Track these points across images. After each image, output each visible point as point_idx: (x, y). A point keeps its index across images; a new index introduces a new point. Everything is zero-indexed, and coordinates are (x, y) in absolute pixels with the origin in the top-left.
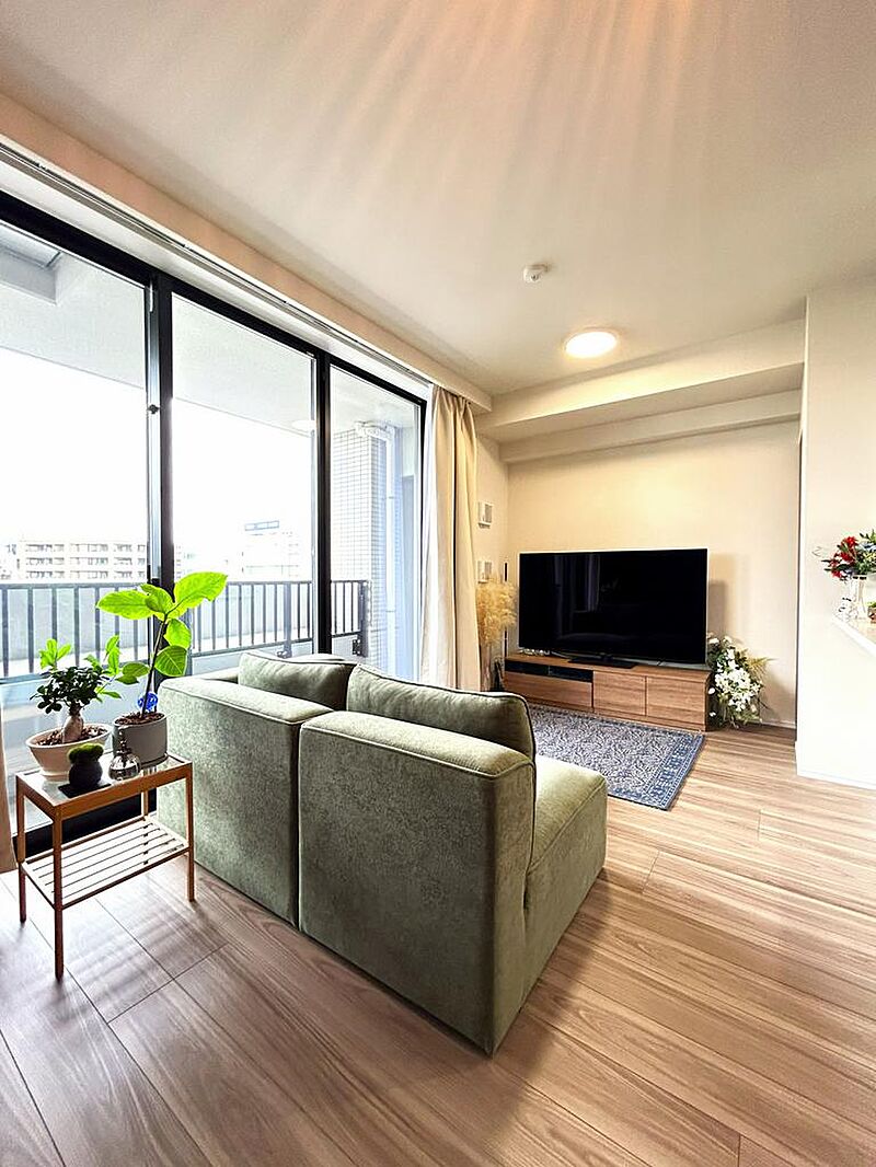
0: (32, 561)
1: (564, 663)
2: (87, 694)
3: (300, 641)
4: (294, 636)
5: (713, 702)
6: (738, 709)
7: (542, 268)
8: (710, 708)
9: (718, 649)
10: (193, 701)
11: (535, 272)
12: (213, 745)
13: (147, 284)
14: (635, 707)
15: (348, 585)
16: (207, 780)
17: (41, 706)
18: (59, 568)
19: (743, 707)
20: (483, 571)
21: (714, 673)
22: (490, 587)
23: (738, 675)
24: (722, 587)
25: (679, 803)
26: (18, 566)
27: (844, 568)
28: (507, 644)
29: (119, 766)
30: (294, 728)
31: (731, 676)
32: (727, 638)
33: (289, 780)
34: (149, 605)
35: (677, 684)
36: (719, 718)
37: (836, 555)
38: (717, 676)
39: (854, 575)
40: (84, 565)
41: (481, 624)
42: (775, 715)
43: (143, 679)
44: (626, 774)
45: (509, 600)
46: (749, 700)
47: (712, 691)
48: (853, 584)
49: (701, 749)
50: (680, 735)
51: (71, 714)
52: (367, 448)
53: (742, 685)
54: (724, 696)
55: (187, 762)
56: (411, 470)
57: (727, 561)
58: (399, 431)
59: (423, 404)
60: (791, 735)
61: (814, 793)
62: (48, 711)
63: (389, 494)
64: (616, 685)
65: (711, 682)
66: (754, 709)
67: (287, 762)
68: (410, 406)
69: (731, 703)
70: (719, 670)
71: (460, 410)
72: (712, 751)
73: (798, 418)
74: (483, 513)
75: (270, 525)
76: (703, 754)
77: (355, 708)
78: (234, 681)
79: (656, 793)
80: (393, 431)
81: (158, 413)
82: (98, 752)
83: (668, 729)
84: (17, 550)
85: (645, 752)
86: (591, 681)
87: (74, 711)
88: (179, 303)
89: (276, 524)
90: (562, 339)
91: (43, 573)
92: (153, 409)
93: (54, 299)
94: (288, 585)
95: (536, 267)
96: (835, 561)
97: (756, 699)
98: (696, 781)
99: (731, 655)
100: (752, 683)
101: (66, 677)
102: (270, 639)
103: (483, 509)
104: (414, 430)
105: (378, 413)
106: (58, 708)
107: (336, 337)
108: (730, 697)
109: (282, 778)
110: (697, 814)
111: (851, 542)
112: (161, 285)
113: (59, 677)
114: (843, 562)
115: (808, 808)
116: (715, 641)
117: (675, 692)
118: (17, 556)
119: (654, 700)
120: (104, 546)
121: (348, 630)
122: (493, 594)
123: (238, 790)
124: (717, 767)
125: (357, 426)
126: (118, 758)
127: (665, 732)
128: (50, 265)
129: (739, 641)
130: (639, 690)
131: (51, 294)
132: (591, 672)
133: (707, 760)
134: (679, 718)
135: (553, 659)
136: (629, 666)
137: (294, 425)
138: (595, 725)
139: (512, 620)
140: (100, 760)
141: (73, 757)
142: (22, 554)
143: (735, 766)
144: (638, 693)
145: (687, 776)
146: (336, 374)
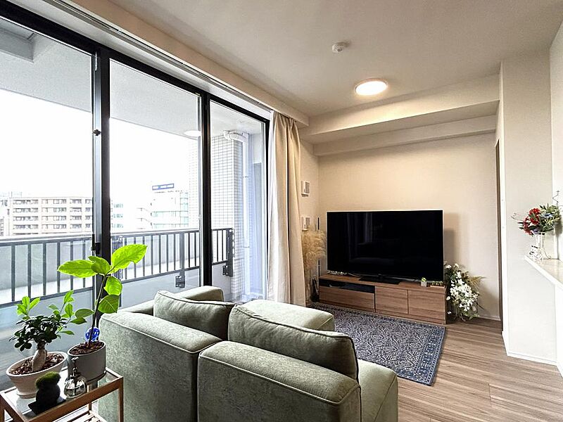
0: (18, 210)
1: (356, 280)
2: (50, 336)
3: (190, 269)
4: (186, 266)
5: (449, 305)
6: (465, 310)
7: (344, 45)
8: (447, 310)
9: (451, 272)
10: (123, 330)
11: (339, 47)
12: (137, 362)
13: (93, 53)
14: (402, 309)
15: (220, 232)
16: (133, 385)
17: (17, 346)
18: (35, 214)
19: (468, 308)
20: (305, 223)
21: (449, 287)
22: (309, 234)
23: (464, 288)
24: (452, 234)
25: (438, 379)
26: (8, 214)
27: (533, 228)
28: (321, 267)
29: (72, 386)
30: (194, 356)
31: (459, 289)
32: (456, 264)
33: (190, 391)
34: (94, 269)
35: (429, 294)
36: (454, 315)
37: (527, 219)
38: (451, 289)
39: (539, 232)
40: (51, 212)
41: (304, 256)
42: (487, 312)
43: (89, 319)
44: (402, 358)
45: (321, 242)
46: (472, 304)
47: (449, 298)
48: (538, 238)
49: (445, 337)
50: (431, 327)
51: (38, 348)
52: (231, 147)
53: (467, 295)
54: (456, 301)
55: (120, 377)
56: (260, 159)
57: (455, 217)
58: (250, 136)
59: (267, 122)
60: (500, 325)
61: (520, 369)
62: (22, 349)
63: (244, 175)
64: (390, 295)
65: (448, 293)
66: (474, 309)
67: (189, 379)
68: (259, 123)
69: (461, 306)
70: (452, 285)
71: (290, 126)
72: (452, 339)
73: (494, 132)
74: (304, 188)
75: (168, 186)
76: (447, 341)
77: (234, 339)
78: (150, 312)
79: (422, 373)
80: (247, 137)
81: (100, 135)
82: (57, 378)
83: (423, 323)
84: (8, 203)
85: (411, 341)
86: (374, 292)
87: (41, 347)
88: (114, 65)
89: (172, 186)
90: (355, 85)
91: (24, 217)
92: (97, 133)
93: (32, 59)
94: (182, 234)
95: (340, 44)
96: (526, 223)
97: (476, 303)
98: (446, 362)
99: (459, 275)
100: (473, 293)
101: (36, 324)
102: (171, 269)
103: (304, 185)
104: (261, 135)
105: (239, 127)
106: (29, 346)
107: (215, 84)
108: (460, 302)
109: (186, 390)
110: (450, 388)
111: (536, 211)
112: (102, 54)
113: (31, 324)
114: (531, 224)
115: (517, 380)
116: (449, 267)
117: (426, 299)
118: (7, 207)
119: (413, 304)
120: (64, 201)
121: (220, 260)
122: (311, 238)
123: (155, 396)
124: (457, 351)
125: (224, 133)
126: (71, 380)
127: (421, 326)
128: (30, 40)
129: (464, 267)
130: (403, 298)
131: (31, 57)
132: (374, 286)
133: (451, 346)
134: (429, 316)
135: (349, 278)
136: (397, 282)
137: (186, 133)
138: (378, 321)
139: (324, 254)
140: (58, 384)
141: (39, 384)
142: (11, 206)
143: (468, 350)
144: (403, 300)
145: (440, 358)
146: (213, 105)
